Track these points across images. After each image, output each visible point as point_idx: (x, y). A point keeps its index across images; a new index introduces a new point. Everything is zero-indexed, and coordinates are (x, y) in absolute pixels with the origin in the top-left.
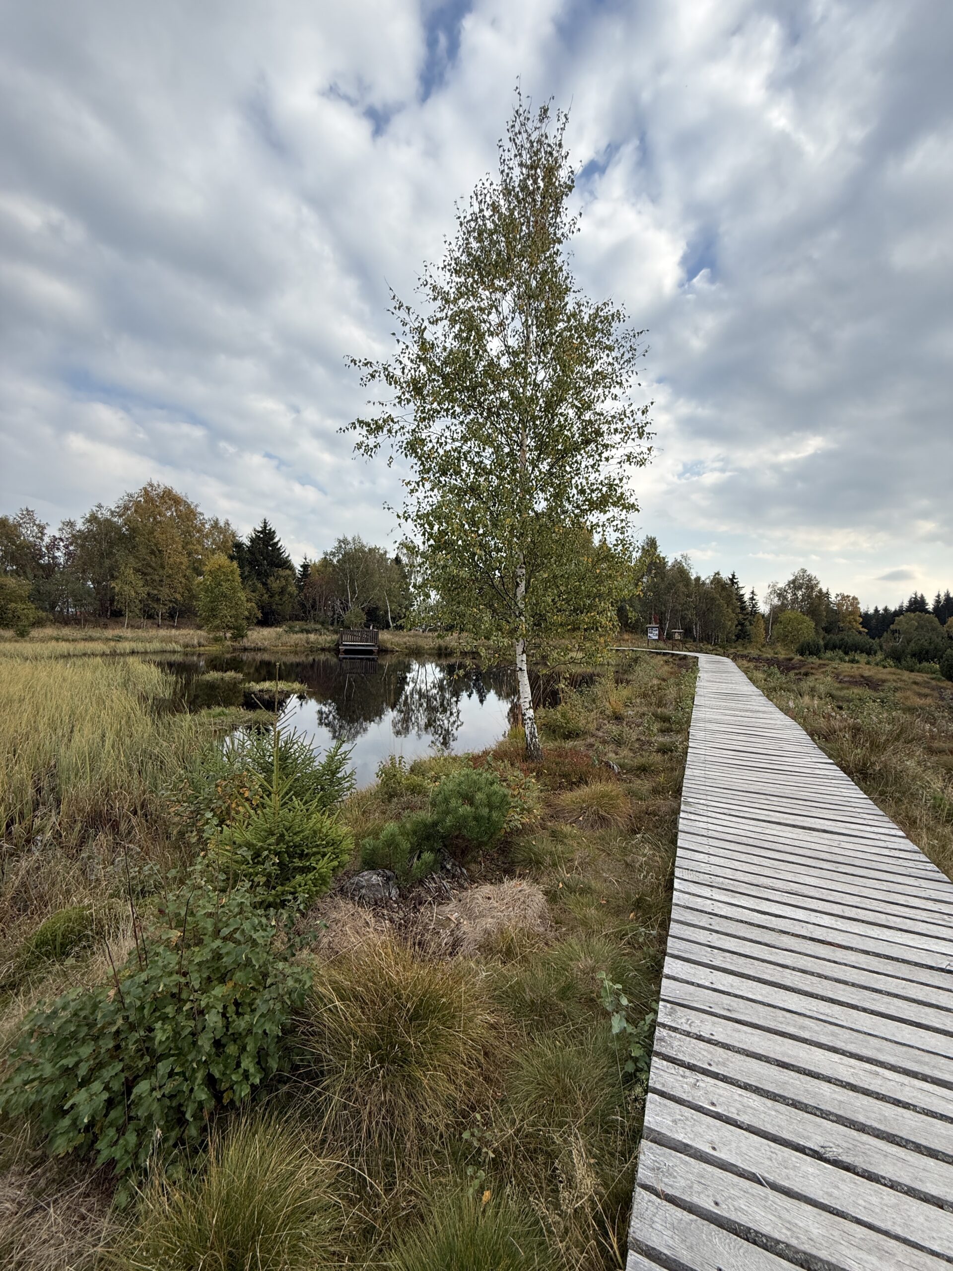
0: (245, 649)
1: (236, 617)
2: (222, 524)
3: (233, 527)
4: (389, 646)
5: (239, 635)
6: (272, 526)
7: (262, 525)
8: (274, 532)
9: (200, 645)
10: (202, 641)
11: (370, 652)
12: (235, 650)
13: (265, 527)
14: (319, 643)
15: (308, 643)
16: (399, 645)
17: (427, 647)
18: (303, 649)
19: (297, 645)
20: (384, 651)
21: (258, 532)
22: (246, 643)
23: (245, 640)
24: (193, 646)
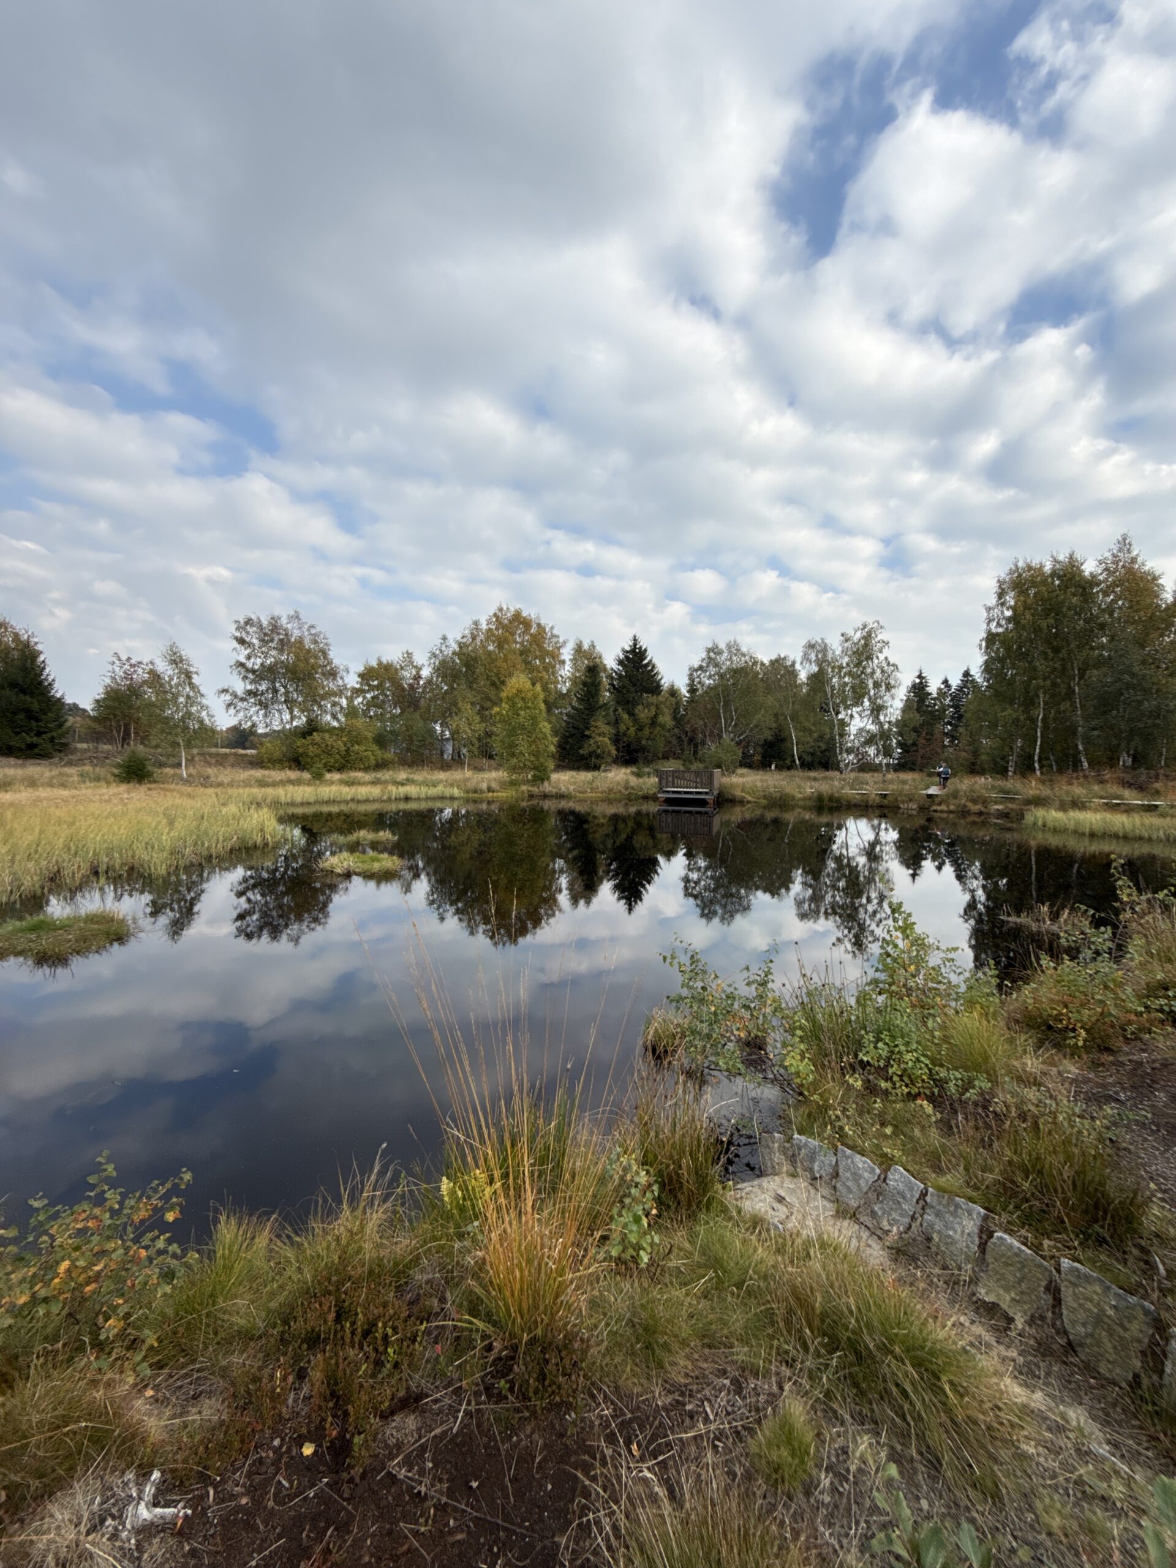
0: (545, 796)
1: (536, 754)
2: (586, 647)
3: (598, 649)
4: (738, 793)
5: (541, 777)
6: (643, 643)
7: (631, 643)
8: (646, 650)
9: (490, 790)
10: (494, 785)
11: (703, 803)
12: (531, 796)
13: (635, 645)
14: (641, 789)
15: (627, 789)
16: (753, 792)
17: (800, 796)
18: (618, 795)
19: (611, 790)
20: (724, 800)
21: (627, 652)
22: (547, 787)
23: (546, 784)
24: (482, 792)
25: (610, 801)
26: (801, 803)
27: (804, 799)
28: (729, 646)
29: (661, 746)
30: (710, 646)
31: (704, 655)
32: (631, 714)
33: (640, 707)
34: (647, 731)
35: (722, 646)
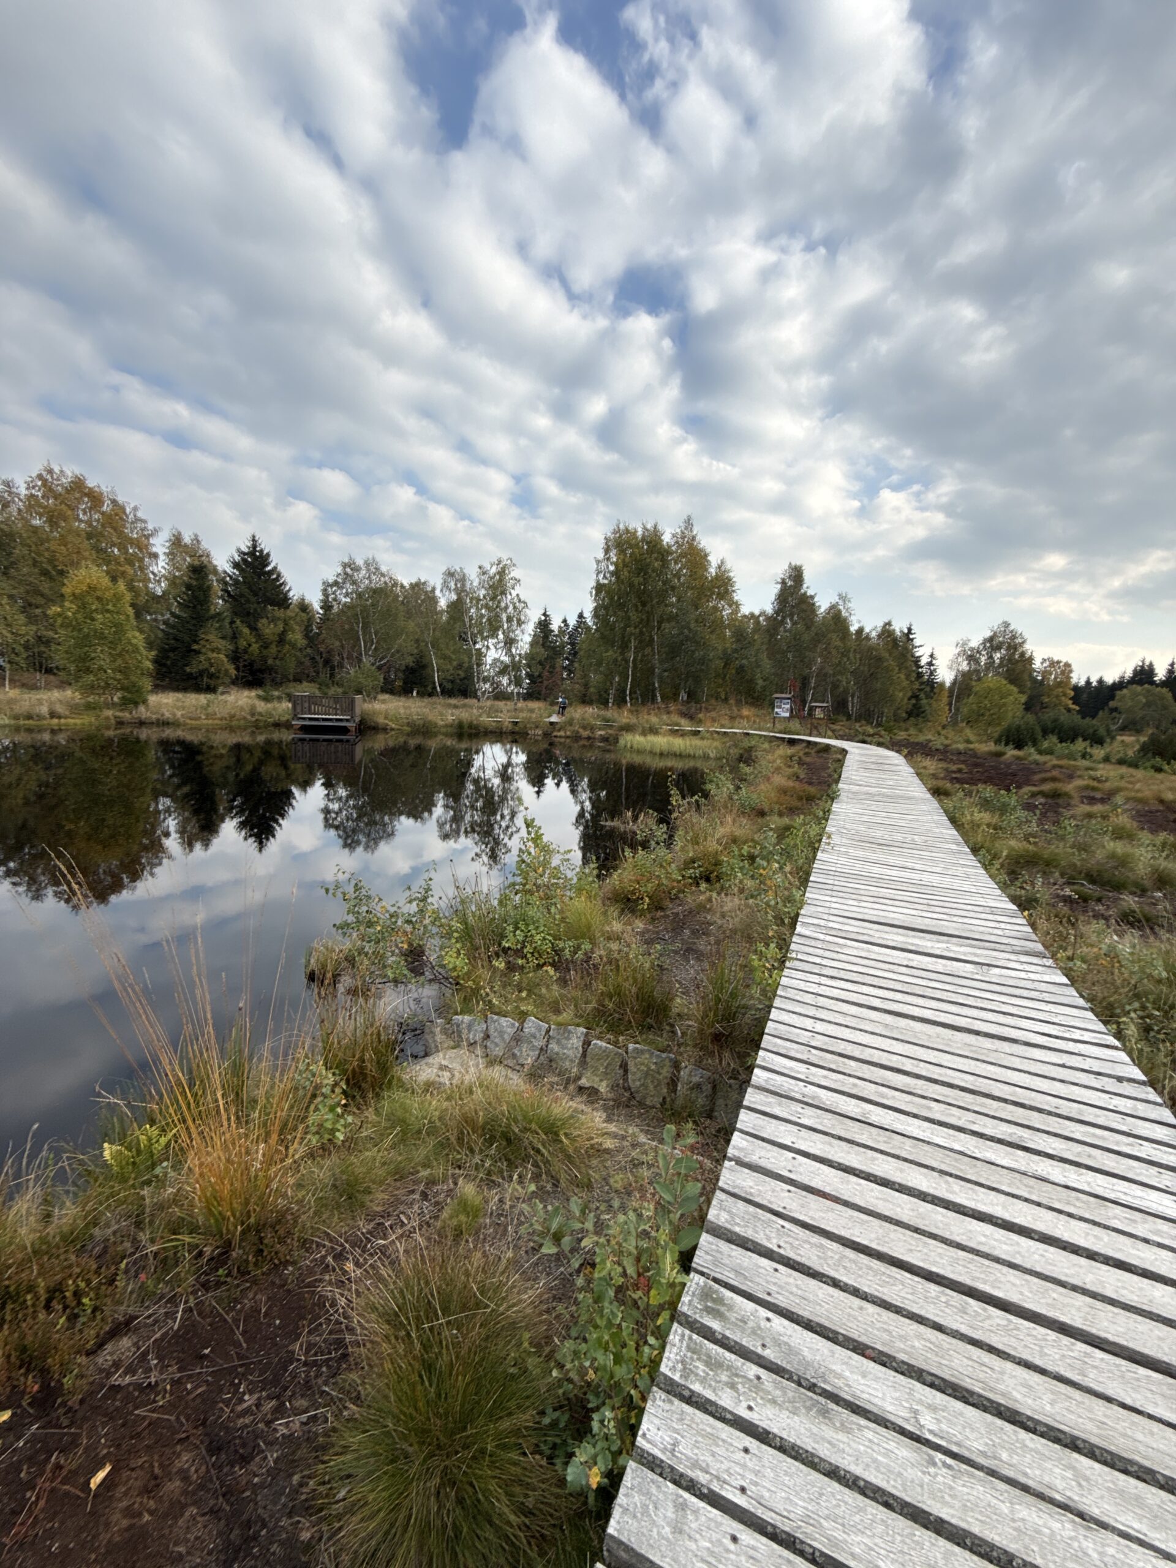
0: (141, 723)
1: (125, 671)
2: (187, 539)
3: (205, 545)
4: (381, 720)
5: (135, 697)
6: (265, 545)
7: (250, 544)
8: (268, 555)
9: (53, 715)
10: (60, 709)
11: (344, 730)
12: (120, 723)
13: (254, 546)
14: (271, 716)
15: (253, 715)
16: (396, 719)
17: (442, 723)
18: (242, 722)
19: (232, 717)
20: (367, 728)
21: (245, 554)
22: (142, 712)
23: (142, 708)
24: (40, 717)
25: (232, 729)
26: (443, 730)
27: (446, 726)
28: (367, 564)
29: (292, 667)
30: (346, 560)
31: (339, 570)
32: (253, 628)
33: (264, 621)
34: (273, 649)
35: (360, 562)
